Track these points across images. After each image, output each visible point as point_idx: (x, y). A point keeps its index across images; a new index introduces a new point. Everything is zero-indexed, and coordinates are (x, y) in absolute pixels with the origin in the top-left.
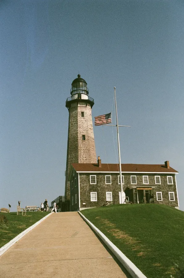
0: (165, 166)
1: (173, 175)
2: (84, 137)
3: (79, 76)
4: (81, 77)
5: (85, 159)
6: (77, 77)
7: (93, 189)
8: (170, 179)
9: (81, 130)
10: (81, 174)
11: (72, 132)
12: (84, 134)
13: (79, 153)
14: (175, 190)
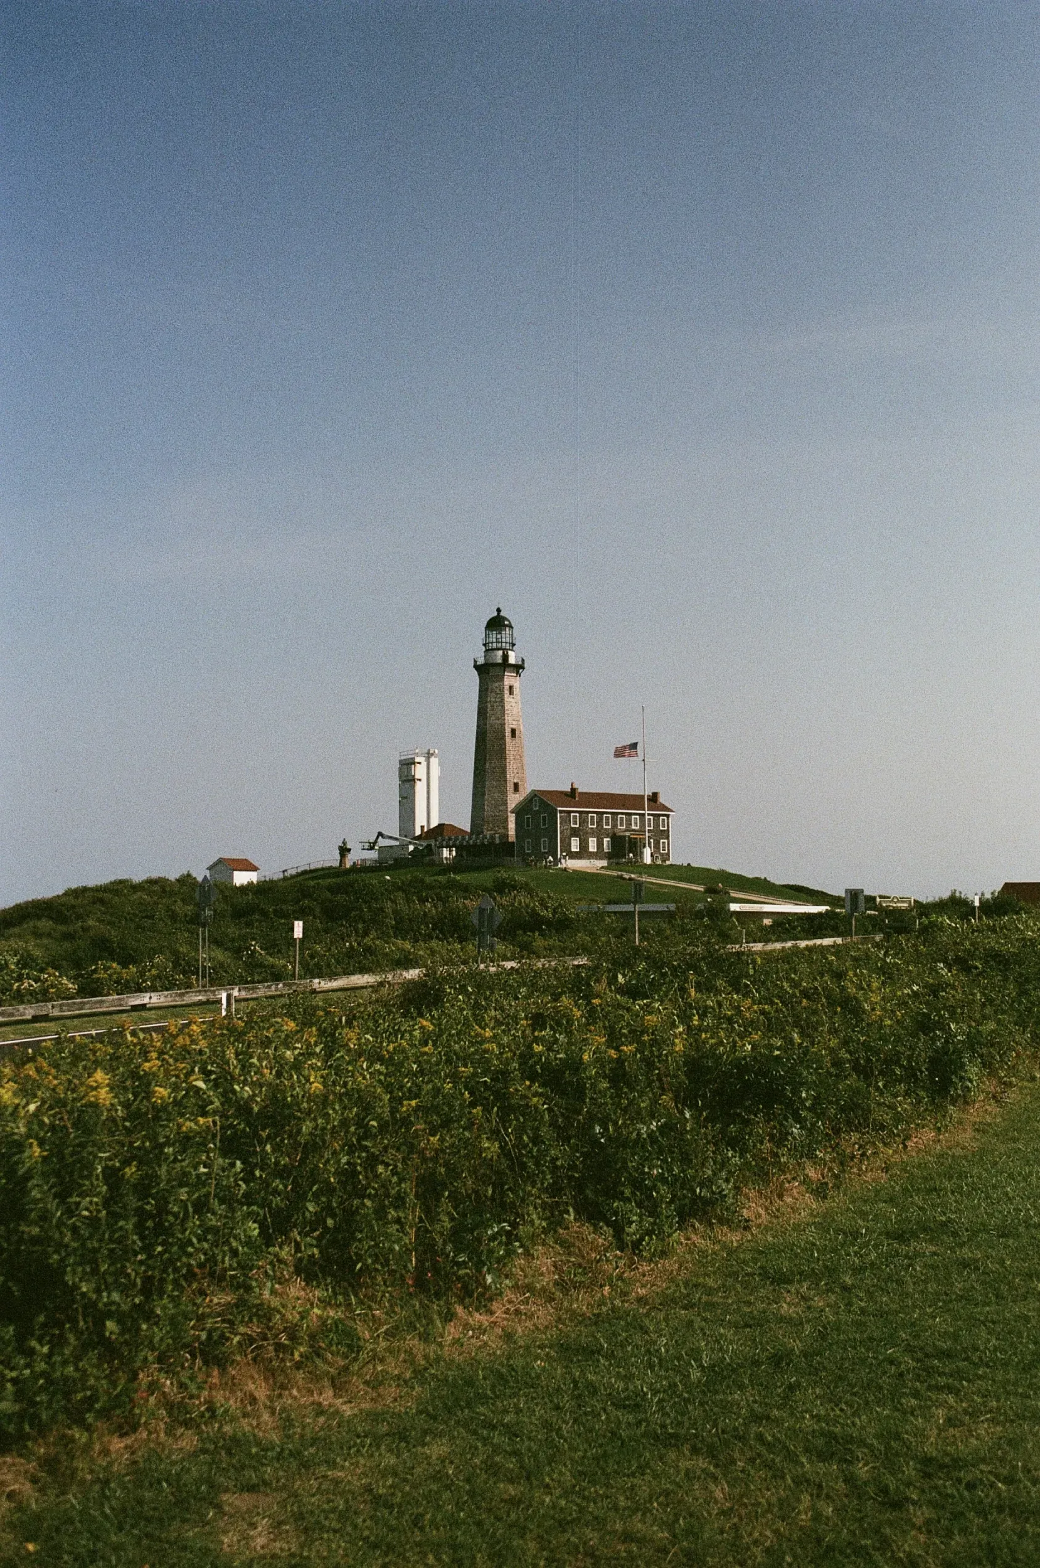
0: (654, 797)
1: (668, 816)
2: (513, 731)
3: (499, 610)
4: (502, 614)
5: (515, 771)
6: (495, 614)
7: (575, 833)
8: (663, 820)
9: (510, 718)
10: (561, 812)
11: (492, 720)
12: (514, 727)
13: (508, 761)
14: (668, 838)
